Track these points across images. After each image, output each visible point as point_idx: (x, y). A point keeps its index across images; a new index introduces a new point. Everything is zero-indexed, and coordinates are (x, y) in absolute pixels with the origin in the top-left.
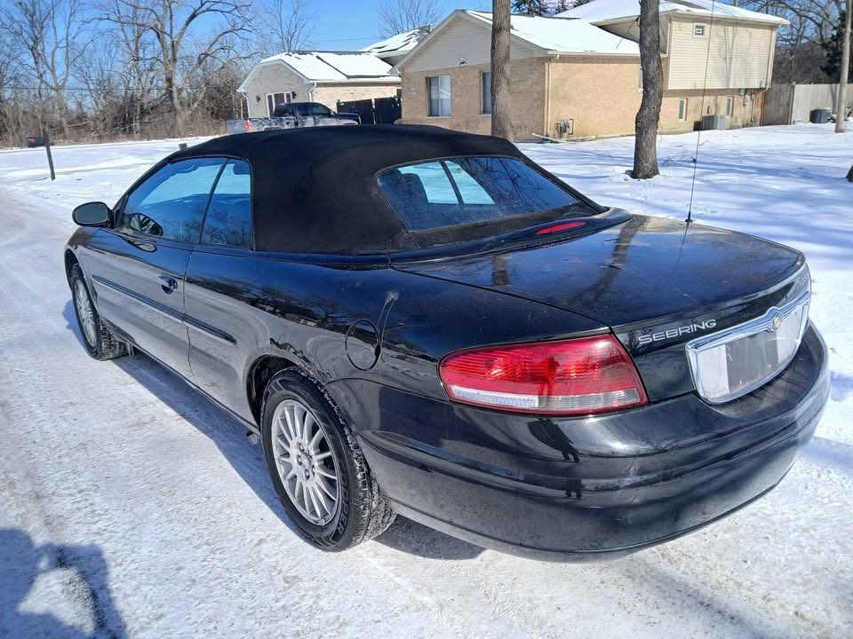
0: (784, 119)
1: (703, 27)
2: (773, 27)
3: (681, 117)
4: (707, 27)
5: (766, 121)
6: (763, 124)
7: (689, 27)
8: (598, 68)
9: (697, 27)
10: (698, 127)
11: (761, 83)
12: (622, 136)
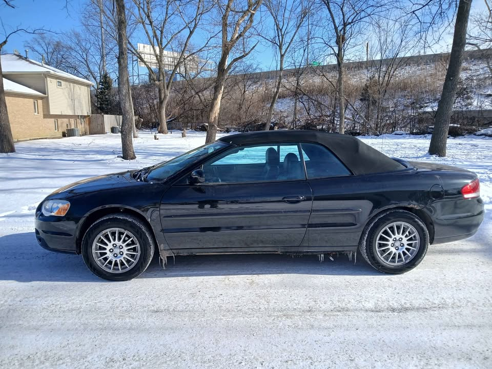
0: (102, 132)
1: (60, 82)
2: (88, 86)
3: (56, 130)
4: (63, 83)
5: (92, 133)
6: (91, 133)
7: (55, 81)
8: (13, 100)
9: (58, 82)
10: (64, 135)
11: (88, 113)
12: (30, 140)
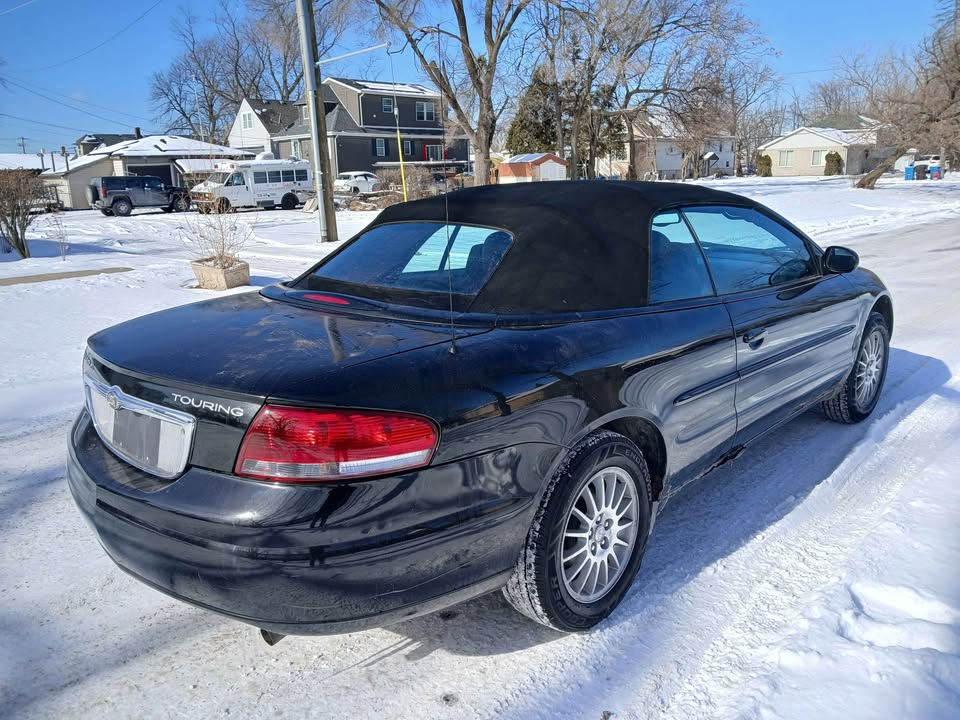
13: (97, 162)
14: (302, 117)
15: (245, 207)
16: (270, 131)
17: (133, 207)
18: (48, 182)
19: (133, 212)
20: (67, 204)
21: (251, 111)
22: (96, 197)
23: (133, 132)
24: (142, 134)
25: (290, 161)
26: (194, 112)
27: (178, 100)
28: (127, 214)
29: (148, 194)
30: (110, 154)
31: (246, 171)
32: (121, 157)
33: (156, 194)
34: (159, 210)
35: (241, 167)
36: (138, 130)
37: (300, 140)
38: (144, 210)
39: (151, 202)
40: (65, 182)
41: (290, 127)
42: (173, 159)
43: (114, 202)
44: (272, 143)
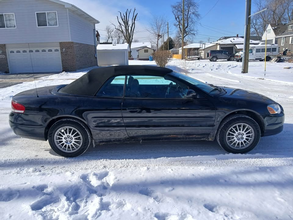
13: (213, 46)
14: (288, 29)
15: (253, 60)
16: (275, 34)
17: (218, 59)
18: (200, 51)
19: (217, 60)
20: (203, 58)
21: (271, 28)
22: (208, 56)
23: (236, 36)
24: (239, 36)
25: (271, 45)
26: (259, 28)
27: (255, 24)
28: (216, 61)
29: (223, 55)
30: (217, 43)
31: (254, 49)
32: (219, 44)
33: (225, 55)
34: (226, 60)
35: (252, 47)
36: (238, 35)
37: (285, 37)
38: (220, 60)
39: (223, 58)
40: (203, 51)
41: (283, 33)
42: (235, 44)
43: (212, 57)
44: (276, 38)
